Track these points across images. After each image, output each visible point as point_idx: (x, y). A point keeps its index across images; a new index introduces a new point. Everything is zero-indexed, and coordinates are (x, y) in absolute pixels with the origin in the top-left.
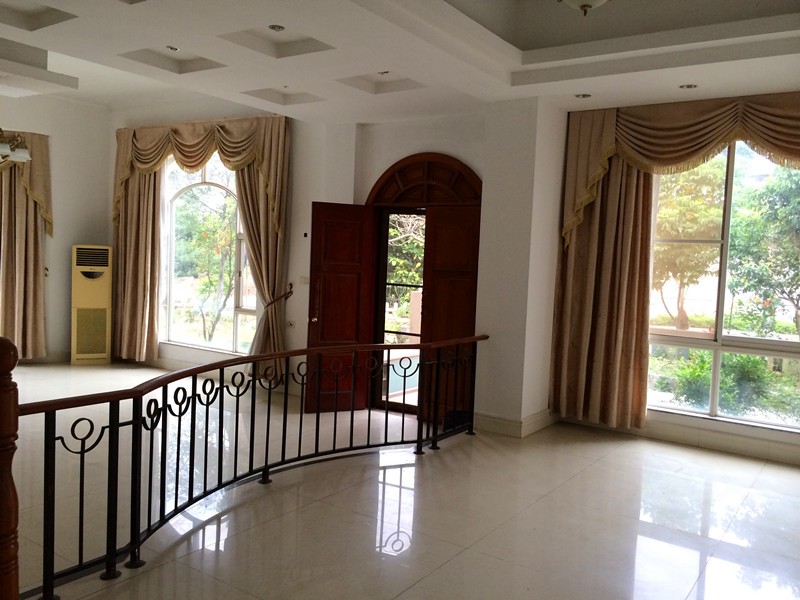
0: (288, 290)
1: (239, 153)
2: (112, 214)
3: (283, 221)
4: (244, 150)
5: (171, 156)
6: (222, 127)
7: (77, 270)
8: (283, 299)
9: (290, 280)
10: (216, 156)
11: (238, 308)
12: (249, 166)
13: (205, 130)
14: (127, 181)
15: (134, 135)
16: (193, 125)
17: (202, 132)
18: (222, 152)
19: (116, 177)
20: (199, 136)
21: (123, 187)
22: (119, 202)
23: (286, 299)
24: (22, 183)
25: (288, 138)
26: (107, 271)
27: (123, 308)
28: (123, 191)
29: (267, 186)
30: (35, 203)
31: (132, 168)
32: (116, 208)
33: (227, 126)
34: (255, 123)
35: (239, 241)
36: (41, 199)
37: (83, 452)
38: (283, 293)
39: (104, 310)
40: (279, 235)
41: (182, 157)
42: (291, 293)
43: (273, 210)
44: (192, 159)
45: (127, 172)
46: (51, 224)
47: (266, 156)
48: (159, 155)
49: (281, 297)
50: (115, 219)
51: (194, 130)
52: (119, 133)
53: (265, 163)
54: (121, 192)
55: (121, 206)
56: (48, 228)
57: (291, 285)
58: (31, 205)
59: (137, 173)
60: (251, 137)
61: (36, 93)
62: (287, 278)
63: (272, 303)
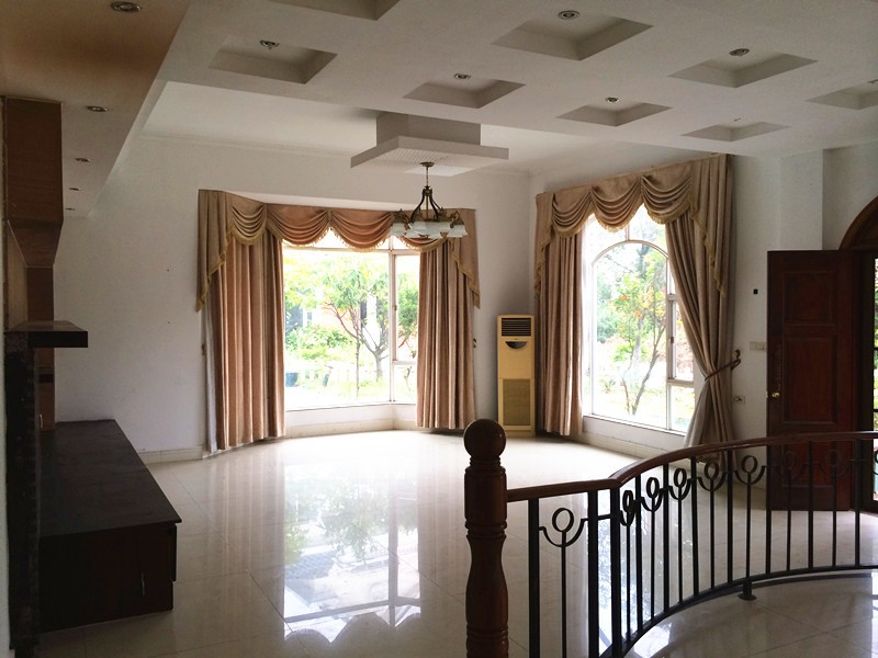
0: (735, 358)
1: (670, 204)
2: (532, 282)
3: (725, 277)
4: (675, 200)
5: (593, 216)
6: (649, 178)
7: (503, 340)
8: (728, 369)
9: (736, 347)
10: (642, 210)
11: (670, 378)
12: (681, 217)
13: (630, 184)
14: (548, 246)
15: (554, 199)
16: (616, 180)
17: (626, 185)
18: (650, 205)
19: (536, 244)
20: (623, 190)
21: (543, 254)
22: (539, 269)
23: (732, 368)
24: (453, 257)
25: (729, 179)
26: (529, 340)
27: (545, 379)
28: (544, 258)
29: (704, 238)
30: (465, 276)
31: (553, 232)
32: (538, 276)
33: (655, 175)
34: (688, 168)
35: (670, 302)
36: (469, 272)
37: (564, 545)
38: (727, 361)
39: (528, 381)
40: (722, 293)
41: (603, 215)
42: (739, 361)
43: (713, 264)
44: (615, 216)
45: (548, 237)
46: (478, 295)
47: (703, 204)
48: (580, 217)
49: (726, 367)
50: (536, 287)
51: (617, 185)
52: (539, 199)
53: (702, 210)
54: (542, 259)
55: (542, 273)
56: (476, 299)
57: (738, 352)
58: (461, 277)
59: (557, 237)
60: (684, 184)
61: (469, 169)
62: (732, 343)
63: (714, 374)
